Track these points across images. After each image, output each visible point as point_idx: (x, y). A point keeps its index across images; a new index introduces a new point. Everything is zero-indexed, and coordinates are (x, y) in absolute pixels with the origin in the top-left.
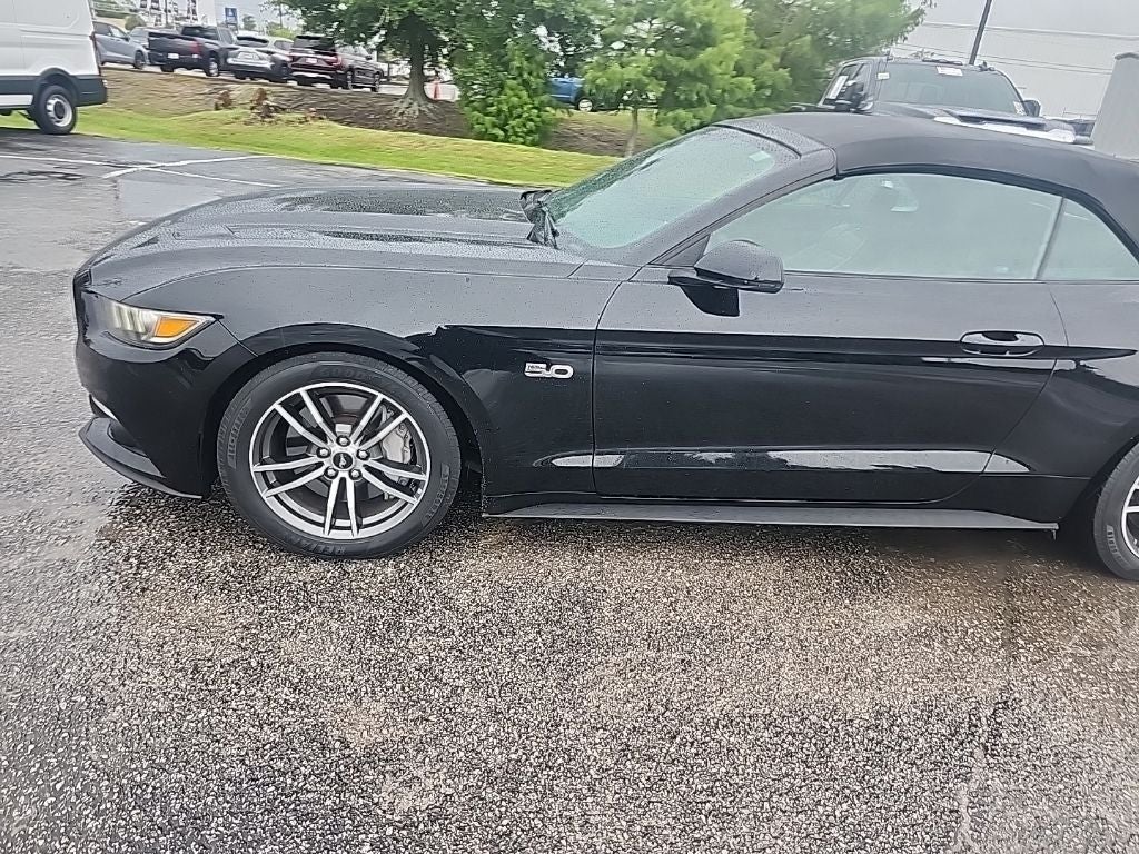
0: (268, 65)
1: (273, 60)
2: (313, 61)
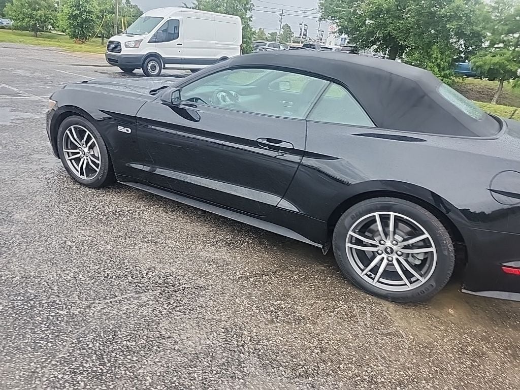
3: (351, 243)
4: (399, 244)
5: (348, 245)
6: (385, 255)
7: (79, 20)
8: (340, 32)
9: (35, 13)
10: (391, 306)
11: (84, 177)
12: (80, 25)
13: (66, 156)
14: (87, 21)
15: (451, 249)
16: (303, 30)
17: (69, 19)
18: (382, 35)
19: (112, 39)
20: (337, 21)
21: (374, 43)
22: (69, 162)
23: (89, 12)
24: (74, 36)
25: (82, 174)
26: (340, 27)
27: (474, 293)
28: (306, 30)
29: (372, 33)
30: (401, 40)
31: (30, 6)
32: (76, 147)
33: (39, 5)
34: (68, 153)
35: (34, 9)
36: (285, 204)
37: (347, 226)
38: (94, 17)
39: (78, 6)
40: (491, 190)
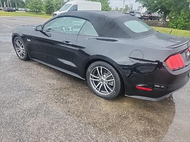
0: (140, 17)
1: (141, 16)
2: (147, 16)
3: (92, 78)
4: (105, 78)
5: (91, 79)
6: (102, 82)
7: (49, 7)
8: (143, 6)
9: (37, 6)
10: (103, 100)
11: (21, 57)
12: (49, 9)
13: (17, 50)
14: (51, 7)
15: (119, 79)
16: (131, 7)
17: (46, 7)
18: (160, 7)
19: (54, 13)
20: (142, 2)
21: (157, 10)
22: (17, 52)
23: (52, 4)
24: (47, 13)
25: (21, 56)
26: (143, 4)
27: (129, 96)
28: (132, 6)
29: (156, 6)
30: (168, 8)
31: (35, 4)
32: (19, 47)
33: (38, 3)
34: (17, 49)
35: (36, 5)
36: (73, 65)
37: (89, 72)
38: (54, 6)
39: (48, 2)
40: (130, 58)
